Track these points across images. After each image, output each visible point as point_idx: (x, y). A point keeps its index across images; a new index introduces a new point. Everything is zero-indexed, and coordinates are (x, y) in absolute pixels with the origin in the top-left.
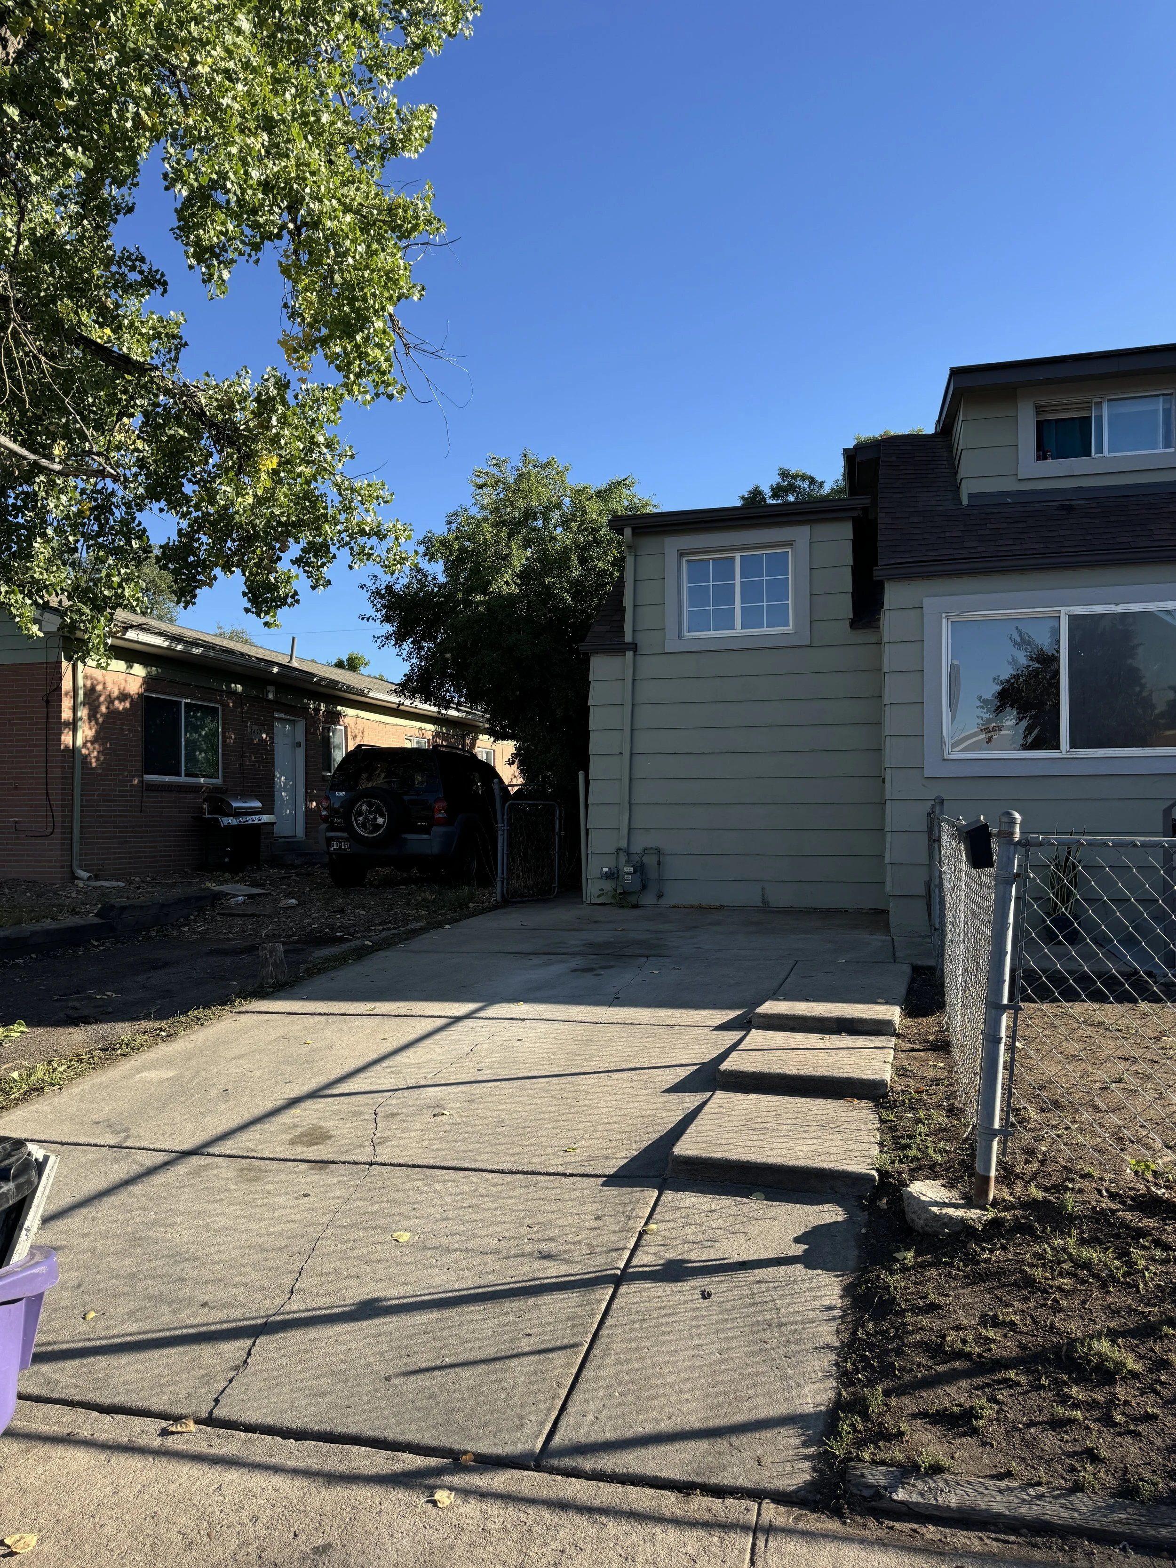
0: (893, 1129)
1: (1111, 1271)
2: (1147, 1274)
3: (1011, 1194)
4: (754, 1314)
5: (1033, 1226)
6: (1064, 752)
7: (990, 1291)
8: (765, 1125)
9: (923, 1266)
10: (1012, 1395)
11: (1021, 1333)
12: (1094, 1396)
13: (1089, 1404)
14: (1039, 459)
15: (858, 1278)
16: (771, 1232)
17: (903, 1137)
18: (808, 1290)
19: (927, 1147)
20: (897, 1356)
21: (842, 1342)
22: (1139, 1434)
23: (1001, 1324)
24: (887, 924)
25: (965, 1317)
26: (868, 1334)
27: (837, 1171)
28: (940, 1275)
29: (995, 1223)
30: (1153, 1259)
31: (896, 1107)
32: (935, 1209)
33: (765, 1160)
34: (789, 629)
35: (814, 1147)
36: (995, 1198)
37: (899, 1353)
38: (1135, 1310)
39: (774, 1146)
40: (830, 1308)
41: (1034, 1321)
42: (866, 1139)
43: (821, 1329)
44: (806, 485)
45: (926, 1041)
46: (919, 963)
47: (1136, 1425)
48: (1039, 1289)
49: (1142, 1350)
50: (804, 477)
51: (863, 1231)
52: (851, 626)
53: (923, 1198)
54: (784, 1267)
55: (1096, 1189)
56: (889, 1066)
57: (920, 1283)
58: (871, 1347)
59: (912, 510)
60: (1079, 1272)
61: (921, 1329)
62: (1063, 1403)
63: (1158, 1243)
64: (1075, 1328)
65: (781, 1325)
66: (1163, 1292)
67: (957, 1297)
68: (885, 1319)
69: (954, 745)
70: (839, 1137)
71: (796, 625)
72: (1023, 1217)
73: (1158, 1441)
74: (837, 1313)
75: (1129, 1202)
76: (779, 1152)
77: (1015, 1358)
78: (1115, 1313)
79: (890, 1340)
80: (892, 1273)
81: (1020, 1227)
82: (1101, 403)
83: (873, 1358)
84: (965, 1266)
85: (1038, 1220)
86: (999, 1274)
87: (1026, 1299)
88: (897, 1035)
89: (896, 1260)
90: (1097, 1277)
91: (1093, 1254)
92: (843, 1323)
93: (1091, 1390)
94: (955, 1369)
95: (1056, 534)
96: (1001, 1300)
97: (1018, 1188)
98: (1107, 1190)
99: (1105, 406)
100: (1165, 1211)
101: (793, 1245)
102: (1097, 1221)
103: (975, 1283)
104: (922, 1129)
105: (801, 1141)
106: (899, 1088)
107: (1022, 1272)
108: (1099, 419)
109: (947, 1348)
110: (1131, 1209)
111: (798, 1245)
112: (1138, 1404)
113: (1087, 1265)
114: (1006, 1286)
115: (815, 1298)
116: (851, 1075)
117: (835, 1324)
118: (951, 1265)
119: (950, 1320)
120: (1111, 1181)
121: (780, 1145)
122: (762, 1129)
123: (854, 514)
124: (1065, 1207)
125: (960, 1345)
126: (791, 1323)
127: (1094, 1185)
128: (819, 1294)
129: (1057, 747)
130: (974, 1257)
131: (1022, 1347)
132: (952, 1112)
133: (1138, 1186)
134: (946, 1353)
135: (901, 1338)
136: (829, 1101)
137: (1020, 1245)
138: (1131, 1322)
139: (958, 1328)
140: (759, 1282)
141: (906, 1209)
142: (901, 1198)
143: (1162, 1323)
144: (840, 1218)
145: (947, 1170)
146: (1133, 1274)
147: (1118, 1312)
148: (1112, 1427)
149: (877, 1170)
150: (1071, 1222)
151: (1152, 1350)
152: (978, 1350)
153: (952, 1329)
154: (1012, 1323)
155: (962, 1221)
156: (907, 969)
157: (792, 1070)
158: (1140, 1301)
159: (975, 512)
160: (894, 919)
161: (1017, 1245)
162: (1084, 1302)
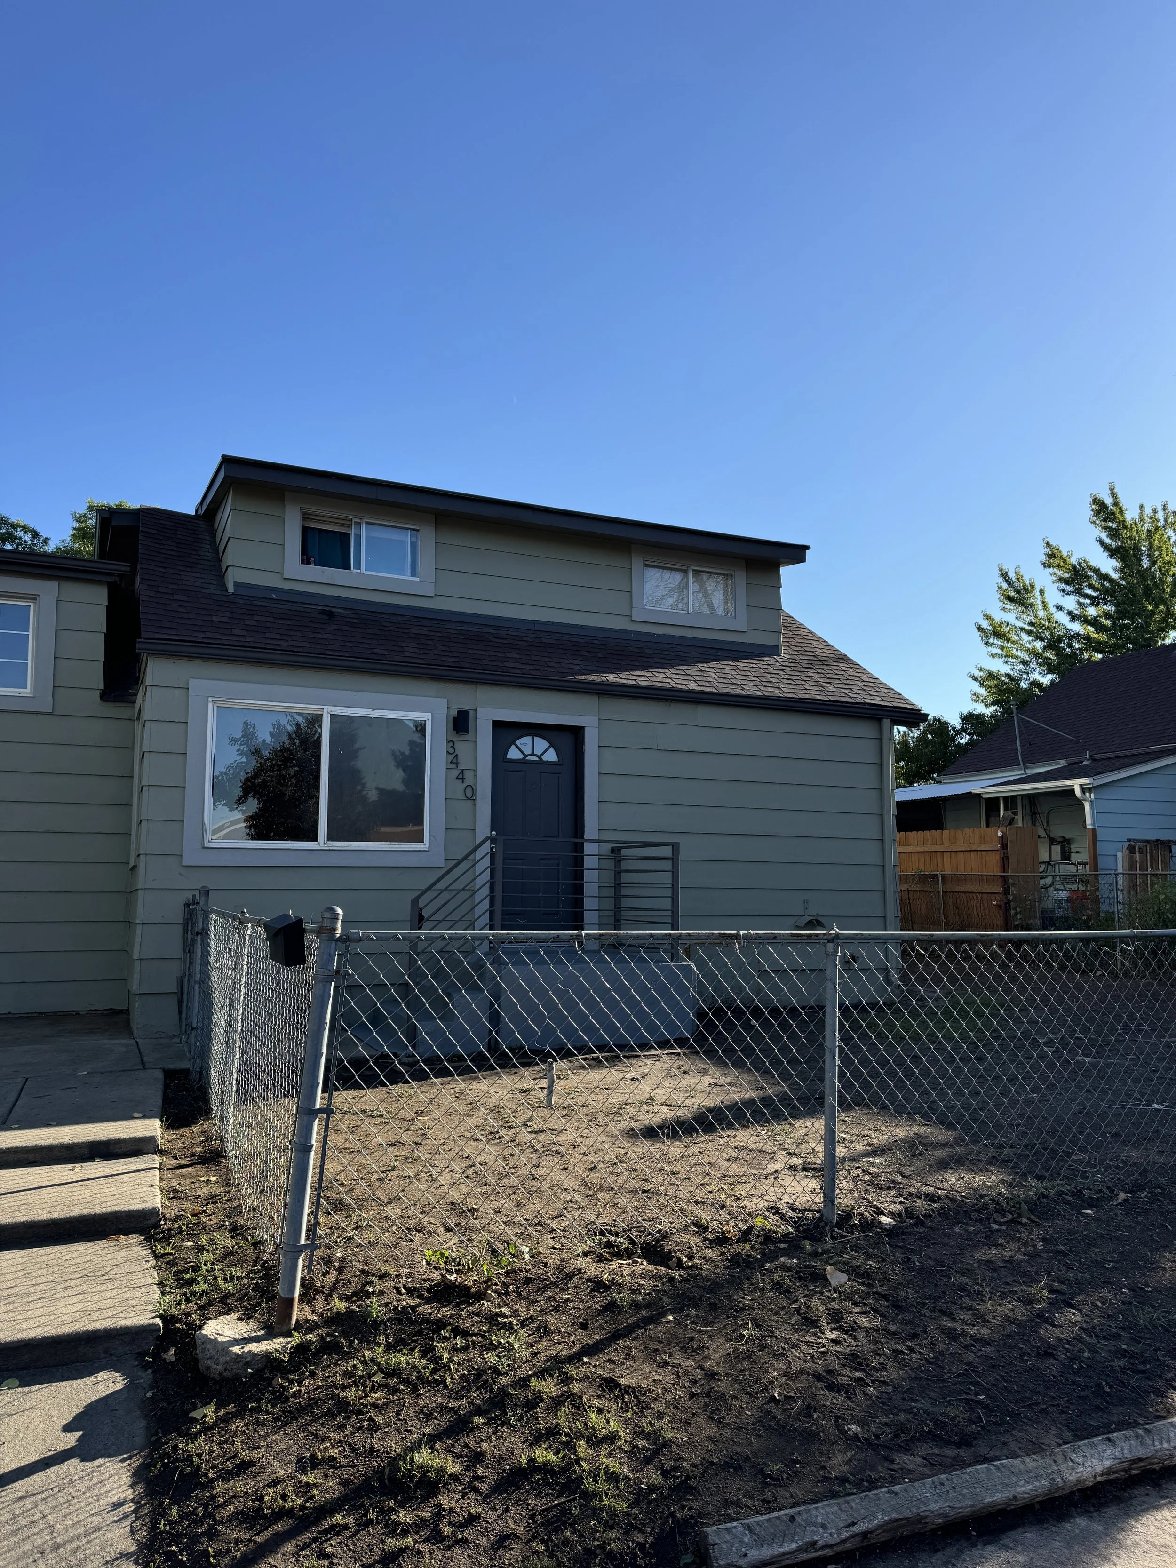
0: (172, 1264)
1: (419, 1372)
2: (452, 1367)
3: (313, 1312)
4: (18, 1544)
5: (338, 1342)
6: (322, 844)
7: (304, 1428)
8: (13, 1290)
9: (227, 1419)
10: (340, 1543)
11: (342, 1467)
12: (420, 1514)
13: (417, 1525)
14: (303, 563)
15: (150, 1455)
16: (32, 1427)
17: (186, 1271)
18: (88, 1489)
19: (216, 1278)
20: (210, 1539)
21: (139, 1544)
22: (467, 1541)
23: (319, 1464)
24: (128, 1024)
25: (281, 1467)
26: (170, 1523)
27: (115, 1329)
28: (246, 1425)
29: (301, 1349)
30: (455, 1349)
31: (171, 1236)
32: (236, 1349)
33: (19, 1336)
34: (27, 691)
35: (81, 1306)
36: (297, 1320)
37: (212, 1534)
38: (446, 1407)
39: (29, 1314)
40: (119, 1504)
41: (354, 1450)
42: (142, 1282)
43: (110, 1535)
44: (27, 537)
45: (193, 1155)
46: (172, 1067)
47: (462, 1532)
48: (353, 1412)
49: (457, 1449)
50: (25, 529)
51: (149, 1394)
52: (101, 698)
53: (221, 1339)
54: (53, 1469)
55: (395, 1288)
56: (158, 1190)
57: (226, 1442)
58: (175, 1538)
59: (175, 587)
60: (389, 1381)
61: (234, 1497)
62: (392, 1533)
63: (457, 1332)
64: (394, 1445)
65: (57, 1547)
66: (467, 1381)
67: (269, 1446)
68: (189, 1498)
69: (214, 832)
70: (110, 1286)
71: (35, 687)
72: (328, 1335)
73: (484, 1542)
74: (129, 1507)
75: (426, 1294)
76: (37, 1321)
77: (339, 1499)
78: (428, 1416)
79: (198, 1522)
80: (194, 1437)
81: (328, 1348)
82: (359, 523)
83: (181, 1552)
84: (273, 1406)
85: (344, 1334)
86: (309, 1407)
87: (342, 1427)
88: (160, 1152)
89: (194, 1420)
90: (407, 1382)
91: (400, 1359)
92: (137, 1519)
93: (417, 1509)
94: (277, 1534)
95: (319, 636)
96: (316, 1436)
97: (319, 1304)
98: (405, 1287)
99: (363, 527)
100: (459, 1297)
101: (63, 1436)
102: (400, 1321)
103: (286, 1424)
104: (207, 1257)
105: (63, 1302)
106: (171, 1214)
107: (334, 1397)
108: (358, 537)
109: (266, 1511)
110: (428, 1301)
111: (69, 1435)
112: (461, 1508)
113: (396, 1372)
114: (319, 1418)
115: (98, 1498)
116: (116, 1208)
117: (127, 1523)
118: (258, 1410)
119: (265, 1476)
120: (407, 1277)
121: (37, 1313)
122: (9, 1296)
123: (111, 579)
124: (369, 1315)
125: (281, 1503)
126: (72, 1540)
127: (393, 1284)
128: (103, 1490)
129: (315, 838)
130: (282, 1394)
131: (344, 1483)
132: (236, 1231)
133: (432, 1276)
134: (265, 1517)
135: (212, 1516)
136: (90, 1244)
137: (329, 1366)
138: (442, 1421)
139: (275, 1483)
140: (22, 1498)
141: (200, 1356)
142: (193, 1344)
143: (472, 1414)
144: (119, 1386)
145: (241, 1299)
146: (439, 1370)
147: (431, 1414)
148: (441, 1542)
149: (161, 1317)
150: (376, 1329)
151: (467, 1446)
152: (299, 1502)
153: (269, 1485)
154: (332, 1458)
155: (267, 1355)
156: (160, 1075)
157: (42, 1215)
158: (450, 1397)
159: (242, 602)
160: (138, 1020)
161: (325, 1369)
162: (398, 1413)
